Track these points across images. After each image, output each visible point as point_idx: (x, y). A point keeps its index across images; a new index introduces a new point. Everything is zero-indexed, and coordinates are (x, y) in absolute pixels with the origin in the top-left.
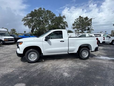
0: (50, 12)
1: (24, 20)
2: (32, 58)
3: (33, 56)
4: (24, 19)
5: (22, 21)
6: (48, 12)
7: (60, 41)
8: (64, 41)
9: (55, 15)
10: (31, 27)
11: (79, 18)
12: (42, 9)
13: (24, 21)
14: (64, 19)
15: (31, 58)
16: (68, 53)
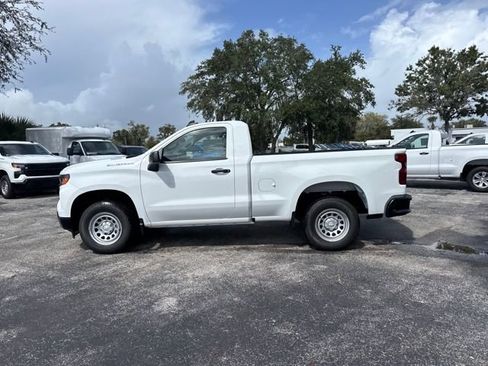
0: (290, 42)
1: (187, 88)
2: (106, 237)
3: (106, 227)
4: (188, 83)
5: (184, 92)
6: (285, 44)
7: (213, 172)
8: (227, 171)
9: (309, 57)
10: (214, 115)
11: (427, 58)
12: (257, 37)
13: (188, 93)
14: (355, 67)
15: (102, 235)
16: (253, 220)
